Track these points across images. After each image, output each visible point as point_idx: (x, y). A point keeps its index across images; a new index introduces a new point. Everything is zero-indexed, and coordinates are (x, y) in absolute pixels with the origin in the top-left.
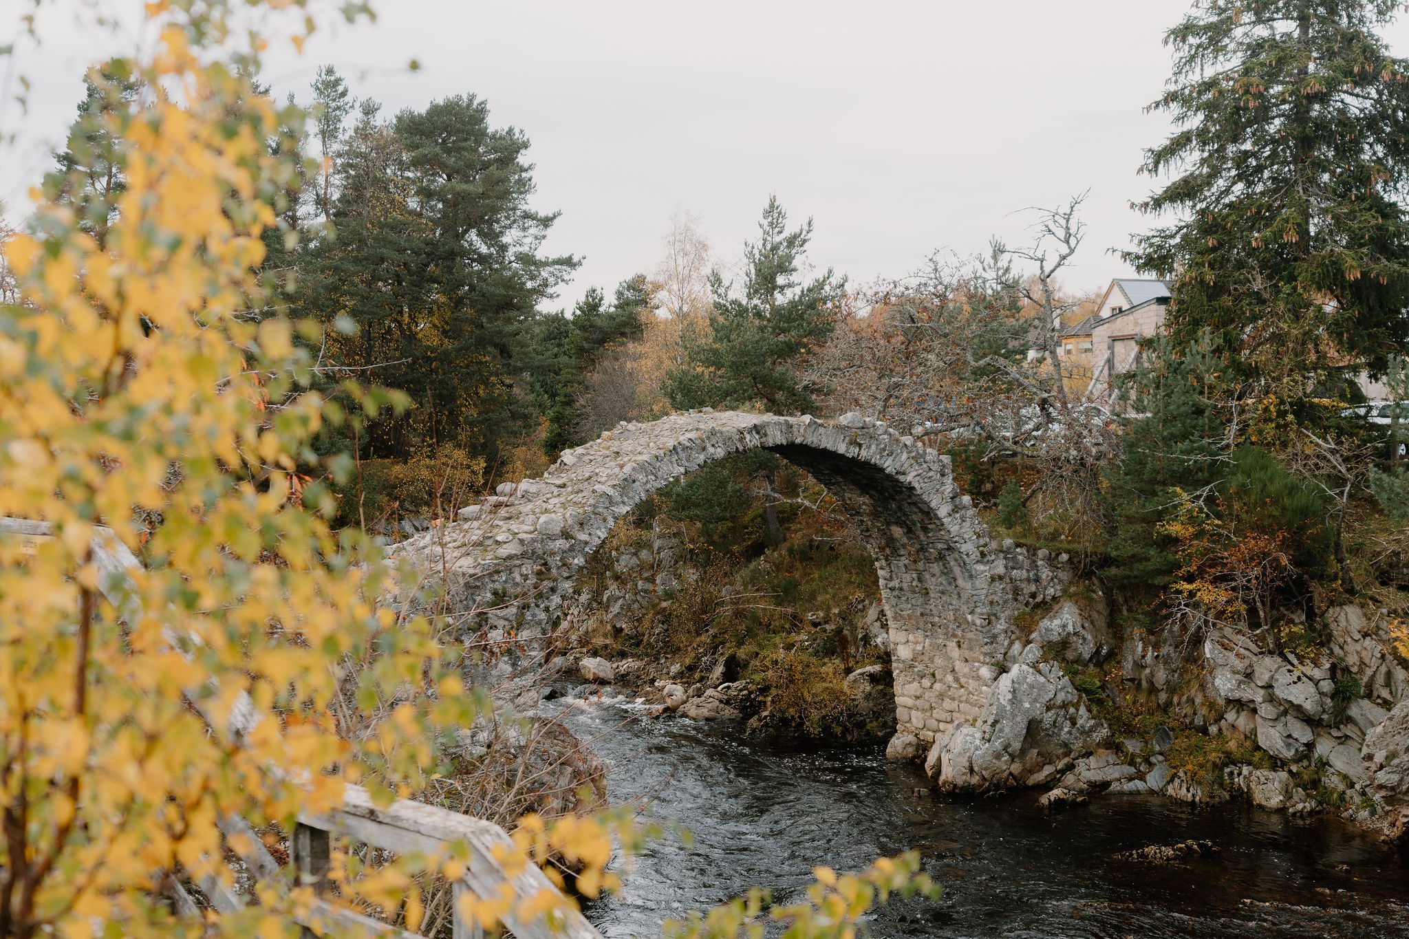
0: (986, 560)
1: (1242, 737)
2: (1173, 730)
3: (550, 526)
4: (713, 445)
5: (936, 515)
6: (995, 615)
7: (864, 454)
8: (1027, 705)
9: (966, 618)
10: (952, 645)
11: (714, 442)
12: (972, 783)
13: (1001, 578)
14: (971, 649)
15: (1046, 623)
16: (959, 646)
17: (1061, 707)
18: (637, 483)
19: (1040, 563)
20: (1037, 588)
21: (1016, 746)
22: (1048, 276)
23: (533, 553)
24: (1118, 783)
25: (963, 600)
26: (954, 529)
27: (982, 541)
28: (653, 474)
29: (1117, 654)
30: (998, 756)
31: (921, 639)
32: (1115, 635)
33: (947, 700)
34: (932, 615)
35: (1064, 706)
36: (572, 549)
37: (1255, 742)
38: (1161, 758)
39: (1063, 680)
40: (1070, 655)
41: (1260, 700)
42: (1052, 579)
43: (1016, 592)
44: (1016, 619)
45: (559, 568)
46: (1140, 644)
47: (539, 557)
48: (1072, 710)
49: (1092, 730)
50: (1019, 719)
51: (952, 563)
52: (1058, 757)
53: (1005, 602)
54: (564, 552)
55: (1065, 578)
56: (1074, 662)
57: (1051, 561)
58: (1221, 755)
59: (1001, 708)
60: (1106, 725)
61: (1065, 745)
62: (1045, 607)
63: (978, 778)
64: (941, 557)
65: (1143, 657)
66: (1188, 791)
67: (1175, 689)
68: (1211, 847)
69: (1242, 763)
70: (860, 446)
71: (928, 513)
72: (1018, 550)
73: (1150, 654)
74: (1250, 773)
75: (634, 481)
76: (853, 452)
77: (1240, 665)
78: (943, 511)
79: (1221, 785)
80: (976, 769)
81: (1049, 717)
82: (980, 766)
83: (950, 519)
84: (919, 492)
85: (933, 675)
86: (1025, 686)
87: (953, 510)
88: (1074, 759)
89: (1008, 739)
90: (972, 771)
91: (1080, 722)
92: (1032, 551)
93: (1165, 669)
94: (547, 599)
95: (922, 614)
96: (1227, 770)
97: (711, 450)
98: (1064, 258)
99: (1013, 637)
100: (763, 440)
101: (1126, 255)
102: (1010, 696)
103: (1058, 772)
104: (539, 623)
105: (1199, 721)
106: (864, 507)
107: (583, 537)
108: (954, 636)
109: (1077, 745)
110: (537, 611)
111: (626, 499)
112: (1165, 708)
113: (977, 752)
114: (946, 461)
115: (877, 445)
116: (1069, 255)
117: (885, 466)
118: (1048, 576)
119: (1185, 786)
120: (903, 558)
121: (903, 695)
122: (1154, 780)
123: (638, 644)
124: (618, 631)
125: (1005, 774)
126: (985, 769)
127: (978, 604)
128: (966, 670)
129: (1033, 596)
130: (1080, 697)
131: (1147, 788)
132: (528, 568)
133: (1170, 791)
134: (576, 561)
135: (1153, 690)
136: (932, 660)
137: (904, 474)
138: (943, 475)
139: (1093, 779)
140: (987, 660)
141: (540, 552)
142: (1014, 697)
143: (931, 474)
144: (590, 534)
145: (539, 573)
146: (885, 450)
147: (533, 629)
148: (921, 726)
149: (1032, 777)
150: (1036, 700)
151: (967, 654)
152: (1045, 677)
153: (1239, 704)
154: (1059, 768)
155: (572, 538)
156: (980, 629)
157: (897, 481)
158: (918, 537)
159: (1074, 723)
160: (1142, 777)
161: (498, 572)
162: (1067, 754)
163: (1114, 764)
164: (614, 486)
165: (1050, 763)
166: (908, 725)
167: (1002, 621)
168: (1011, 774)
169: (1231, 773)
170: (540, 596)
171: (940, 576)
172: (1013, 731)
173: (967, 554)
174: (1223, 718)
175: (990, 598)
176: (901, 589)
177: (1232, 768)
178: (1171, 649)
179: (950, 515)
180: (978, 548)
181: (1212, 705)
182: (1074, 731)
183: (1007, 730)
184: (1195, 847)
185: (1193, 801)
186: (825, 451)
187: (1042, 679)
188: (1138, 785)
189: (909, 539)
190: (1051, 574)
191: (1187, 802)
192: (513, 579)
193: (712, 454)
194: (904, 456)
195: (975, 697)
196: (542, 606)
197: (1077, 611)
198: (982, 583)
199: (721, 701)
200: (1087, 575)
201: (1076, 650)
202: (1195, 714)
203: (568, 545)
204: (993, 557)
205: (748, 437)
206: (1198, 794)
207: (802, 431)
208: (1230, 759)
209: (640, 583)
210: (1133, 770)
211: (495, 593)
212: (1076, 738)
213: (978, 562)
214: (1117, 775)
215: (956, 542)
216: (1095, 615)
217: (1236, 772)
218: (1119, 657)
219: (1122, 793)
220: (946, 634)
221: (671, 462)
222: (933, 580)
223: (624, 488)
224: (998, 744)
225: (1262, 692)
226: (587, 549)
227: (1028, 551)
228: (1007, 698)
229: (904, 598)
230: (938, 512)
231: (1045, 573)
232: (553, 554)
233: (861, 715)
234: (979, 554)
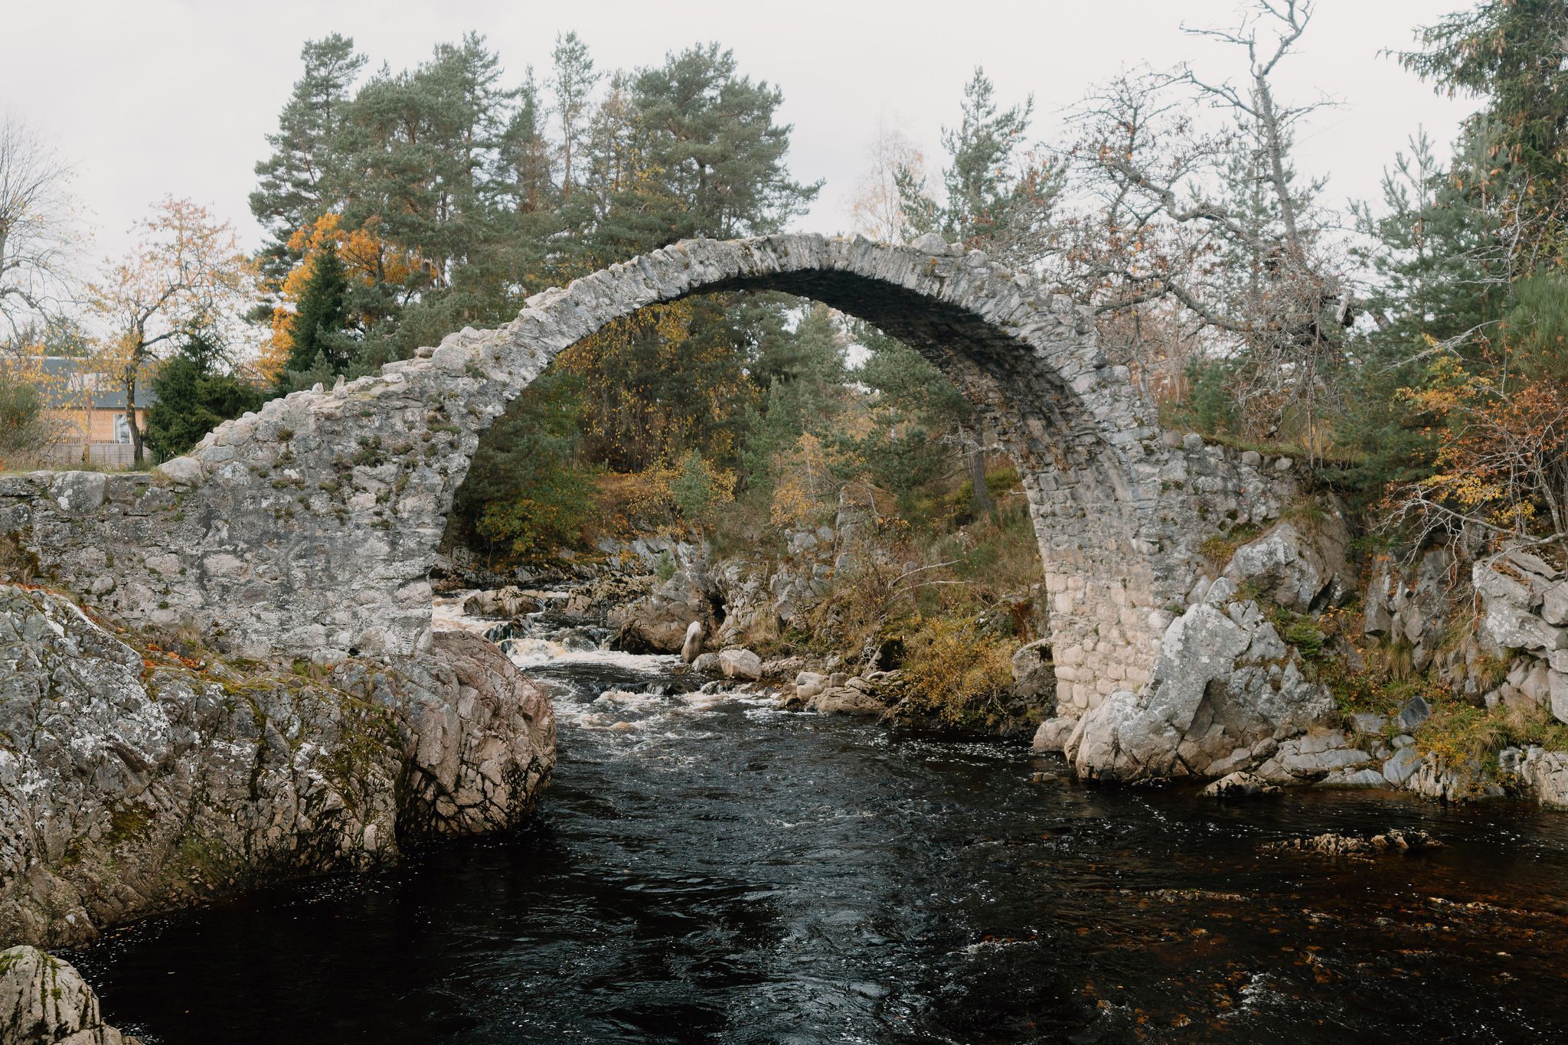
0: (1153, 459)
1: (1532, 706)
2: (1432, 701)
3: (448, 358)
4: (701, 262)
5: (1071, 389)
6: (1169, 538)
7: (948, 293)
8: (1205, 660)
9: (1130, 545)
10: (1117, 586)
11: (702, 257)
12: (1117, 765)
13: (1179, 486)
14: (1138, 588)
15: (1246, 550)
16: (1125, 586)
17: (1257, 665)
18: (582, 307)
19: (1244, 469)
20: (1239, 504)
21: (1187, 716)
22: (1266, 72)
23: (422, 393)
24: (1338, 774)
25: (1125, 517)
26: (1101, 411)
27: (1147, 432)
28: (606, 296)
29: (1359, 599)
30: (1158, 730)
31: (1081, 583)
32: (1357, 573)
33: (1113, 665)
34: (1091, 546)
35: (1264, 662)
36: (482, 391)
37: (1550, 712)
38: (1409, 740)
39: (1262, 626)
40: (1282, 596)
41: (1552, 644)
42: (1264, 492)
43: (1204, 510)
44: (1205, 545)
45: (463, 417)
46: (1387, 580)
47: (431, 398)
48: (1274, 669)
49: (1303, 699)
50: (1191, 678)
51: (1106, 465)
52: (1254, 737)
53: (1187, 520)
54: (471, 395)
55: (1286, 492)
56: (1287, 606)
57: (1265, 467)
58: (1494, 731)
59: (1166, 663)
60: (1327, 693)
61: (1265, 719)
62: (1251, 531)
63: (1125, 759)
64: (1092, 458)
65: (1391, 596)
66: (1437, 780)
67: (1437, 643)
68: (1426, 839)
69: (1529, 744)
70: (942, 280)
71: (1062, 387)
72: (1209, 449)
73: (1399, 591)
74: (1539, 758)
75: (577, 304)
76: (928, 288)
77: (1521, 593)
78: (1082, 384)
79: (1493, 774)
80: (1123, 746)
81: (1238, 678)
82: (1130, 743)
83: (1093, 396)
84: (1040, 353)
85: (1096, 631)
86: (1204, 633)
87: (1099, 384)
88: (1279, 741)
89: (1174, 706)
90: (1117, 749)
91: (1286, 686)
92: (1233, 454)
93: (1422, 613)
94: (444, 456)
95: (1080, 547)
96: (1504, 754)
97: (699, 269)
98: (1287, 43)
99: (1199, 571)
100: (784, 261)
101: (1409, 60)
102: (1180, 646)
103: (1254, 759)
104: (431, 489)
105: (1470, 688)
106: (991, 395)
107: (500, 376)
108: (1119, 572)
109: (1283, 720)
110: (427, 472)
111: (565, 328)
112: (1424, 670)
113: (1126, 723)
114: (1085, 314)
115: (970, 282)
116: (1293, 38)
117: (983, 311)
118: (1257, 488)
119: (1432, 773)
120: (1051, 468)
121: (1063, 664)
122: (1393, 770)
123: (806, 641)
124: (783, 624)
125: (1170, 756)
126: (1137, 746)
127: (1143, 522)
128: (1133, 619)
129: (1233, 515)
130: (1290, 652)
131: (1382, 780)
132: (414, 413)
133: (1414, 784)
134: (490, 409)
135: (1406, 646)
136: (1094, 611)
137: (1015, 325)
138: (1081, 333)
139: (1301, 767)
140: (1159, 601)
141: (434, 392)
142: (1186, 648)
143: (1060, 329)
144: (510, 373)
145: (433, 421)
146: (981, 289)
147: (423, 497)
148: (1084, 705)
149: (1213, 765)
150: (1219, 654)
151: (1134, 596)
152: (1236, 622)
153: (1525, 656)
154: (1254, 753)
155: (483, 376)
156: (1148, 558)
157: (1005, 337)
158: (1060, 430)
159: (1277, 688)
160: (1377, 766)
161: (368, 415)
162: (1267, 733)
163: (1337, 748)
164: (547, 310)
165: (1243, 746)
166: (1069, 705)
167: (1182, 547)
168: (1179, 757)
169: (1511, 758)
170: (433, 451)
171: (1096, 487)
172: (1182, 697)
173: (1123, 449)
174: (1505, 680)
175: (1162, 513)
176: (1054, 514)
177: (1513, 749)
178: (1433, 584)
179: (1094, 391)
180: (1140, 440)
181: (1487, 663)
182: (1277, 699)
183: (1173, 694)
184: (1401, 839)
185: (1444, 797)
186: (882, 283)
187: (1229, 624)
188: (1371, 776)
189: (1051, 435)
190: (1262, 486)
191: (1434, 798)
192: (392, 426)
193: (699, 275)
194: (1015, 300)
195: (1144, 656)
196: (435, 466)
197: (1294, 534)
198: (1149, 492)
199: (864, 692)
200: (1319, 488)
201: (1289, 588)
202: (1466, 678)
203: (476, 386)
204: (1166, 456)
205: (757, 255)
206: (1455, 787)
207: (844, 251)
208: (1509, 739)
209: (815, 566)
210: (1364, 756)
211: (363, 443)
212: (1280, 709)
213: (1140, 461)
214: (1339, 763)
215: (1104, 430)
216: (1325, 542)
217: (1517, 757)
218: (1361, 603)
219: (1344, 788)
220: (1109, 571)
221: (635, 281)
222: (1089, 494)
223: (561, 312)
224: (1158, 713)
225: (1556, 632)
226: (506, 394)
227: (1225, 452)
228: (1175, 650)
229: (1059, 527)
230: (1073, 385)
231: (1253, 484)
232: (454, 396)
233: (1020, 699)
234: (1141, 449)
